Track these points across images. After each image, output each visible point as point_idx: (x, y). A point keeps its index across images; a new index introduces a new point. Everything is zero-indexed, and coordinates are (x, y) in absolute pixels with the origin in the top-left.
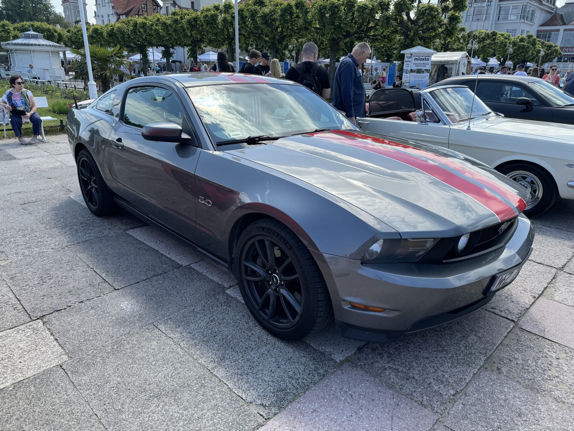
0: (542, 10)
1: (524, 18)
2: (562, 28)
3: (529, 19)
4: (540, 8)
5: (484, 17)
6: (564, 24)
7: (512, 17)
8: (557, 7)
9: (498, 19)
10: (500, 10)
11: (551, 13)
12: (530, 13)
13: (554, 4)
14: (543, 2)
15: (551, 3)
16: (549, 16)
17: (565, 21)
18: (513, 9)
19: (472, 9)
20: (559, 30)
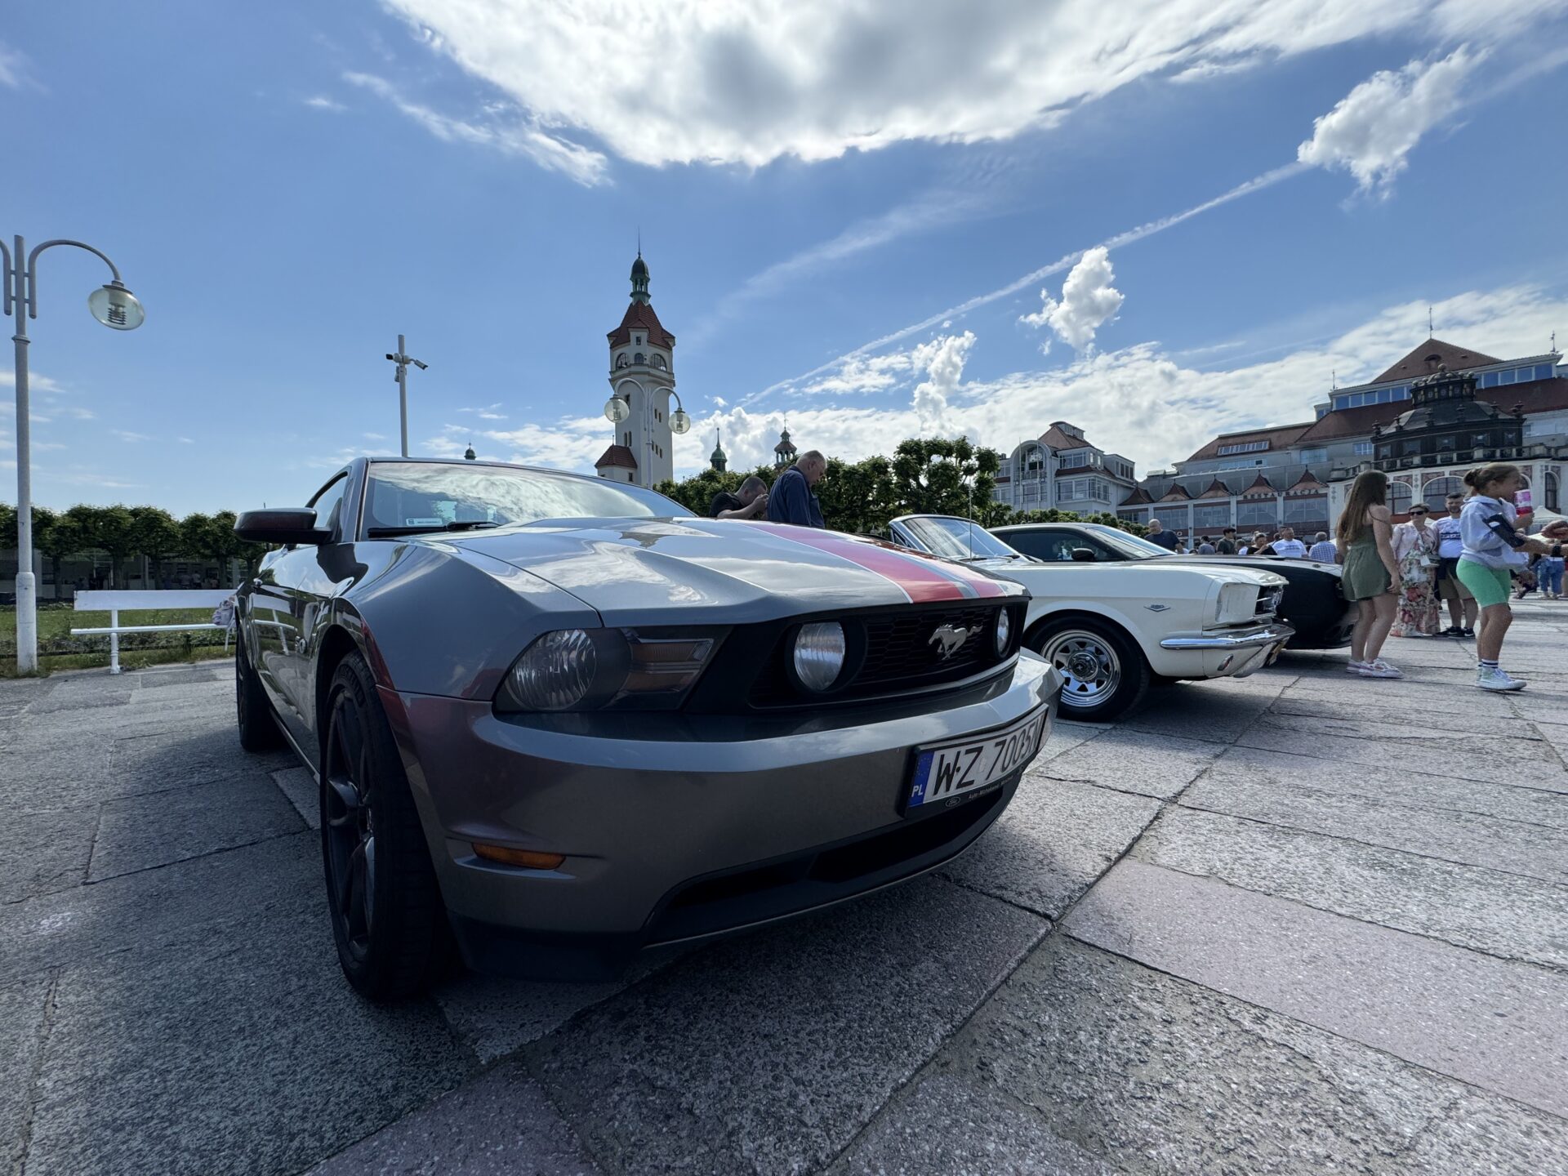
0: (1118, 485)
1: (1094, 496)
2: (1151, 507)
3: (1102, 497)
4: (1114, 483)
5: (1039, 496)
6: (1153, 502)
7: (1078, 496)
8: (1137, 482)
9: (1059, 498)
10: (1059, 487)
11: (1130, 488)
12: (1102, 489)
13: (1132, 478)
14: (1117, 476)
15: (1127, 476)
16: (1129, 493)
17: (1153, 497)
18: (1076, 486)
19: (1021, 487)
20: (1147, 510)
